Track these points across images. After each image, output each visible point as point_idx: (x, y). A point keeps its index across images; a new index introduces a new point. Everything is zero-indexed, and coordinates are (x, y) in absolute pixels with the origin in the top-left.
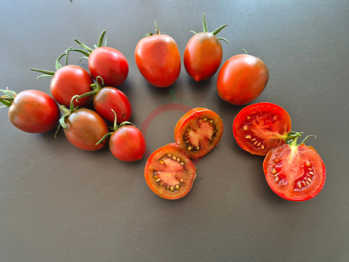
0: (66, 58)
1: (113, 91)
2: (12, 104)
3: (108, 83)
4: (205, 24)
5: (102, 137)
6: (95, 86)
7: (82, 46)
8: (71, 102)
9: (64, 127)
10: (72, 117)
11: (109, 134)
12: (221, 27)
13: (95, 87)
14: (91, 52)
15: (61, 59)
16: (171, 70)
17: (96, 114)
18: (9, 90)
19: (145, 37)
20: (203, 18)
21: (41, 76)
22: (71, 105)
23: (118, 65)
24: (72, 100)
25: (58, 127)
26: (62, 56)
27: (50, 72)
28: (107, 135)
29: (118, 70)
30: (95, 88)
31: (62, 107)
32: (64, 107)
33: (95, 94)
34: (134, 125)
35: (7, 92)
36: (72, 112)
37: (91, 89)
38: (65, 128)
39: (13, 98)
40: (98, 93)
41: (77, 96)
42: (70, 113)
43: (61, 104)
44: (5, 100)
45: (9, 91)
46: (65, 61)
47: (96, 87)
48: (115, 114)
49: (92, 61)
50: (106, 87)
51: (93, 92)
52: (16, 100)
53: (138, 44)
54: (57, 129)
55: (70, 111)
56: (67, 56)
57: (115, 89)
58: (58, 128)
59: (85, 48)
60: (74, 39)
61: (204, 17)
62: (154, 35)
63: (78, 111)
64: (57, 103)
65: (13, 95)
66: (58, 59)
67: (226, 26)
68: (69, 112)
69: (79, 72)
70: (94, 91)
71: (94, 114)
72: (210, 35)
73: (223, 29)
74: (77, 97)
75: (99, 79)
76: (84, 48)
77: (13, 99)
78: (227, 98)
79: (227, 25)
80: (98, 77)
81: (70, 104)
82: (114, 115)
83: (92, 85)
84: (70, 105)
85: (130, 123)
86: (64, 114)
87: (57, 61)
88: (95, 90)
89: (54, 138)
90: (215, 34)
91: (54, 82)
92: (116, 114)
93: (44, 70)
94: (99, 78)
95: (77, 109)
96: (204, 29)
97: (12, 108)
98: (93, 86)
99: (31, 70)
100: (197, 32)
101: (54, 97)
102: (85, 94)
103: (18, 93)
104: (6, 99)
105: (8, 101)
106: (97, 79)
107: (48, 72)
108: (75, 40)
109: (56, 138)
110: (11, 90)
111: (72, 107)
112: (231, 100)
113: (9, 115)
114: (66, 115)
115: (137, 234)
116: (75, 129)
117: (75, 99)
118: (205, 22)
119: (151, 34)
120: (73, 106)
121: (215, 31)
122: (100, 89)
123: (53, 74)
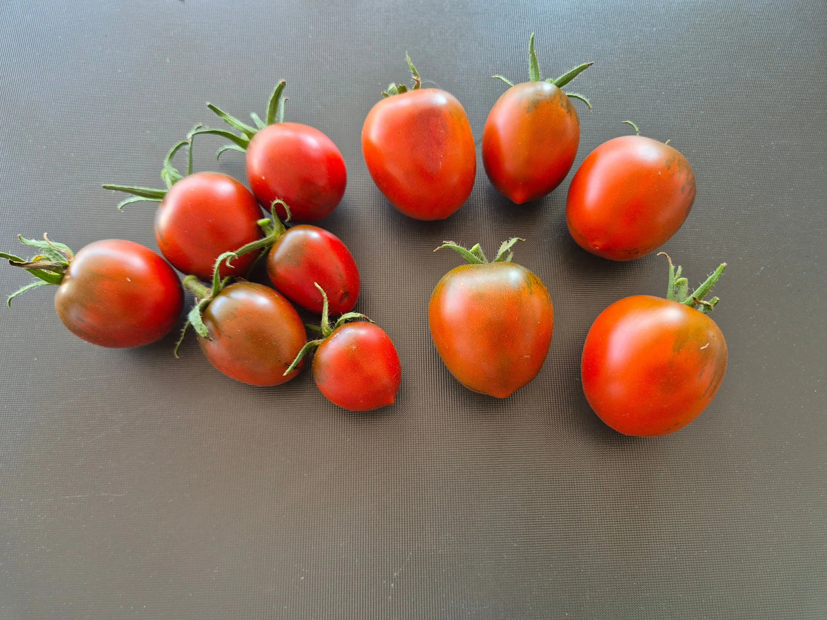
0: (187, 153)
1: (314, 235)
2: (67, 280)
3: (301, 216)
4: (534, 60)
5: (297, 356)
6: (270, 224)
7: (226, 121)
8: (215, 270)
9: (203, 333)
10: (219, 306)
11: (311, 344)
12: (576, 68)
13: (269, 227)
14: (250, 135)
15: (175, 155)
16: (455, 179)
17: (277, 296)
18: (51, 240)
19: (386, 96)
20: (530, 45)
21: (127, 202)
22: (214, 276)
23: (324, 169)
24: (217, 265)
25: (182, 332)
26: (178, 148)
27: (151, 192)
28: (306, 348)
29: (322, 182)
30: (268, 230)
31: (189, 281)
32: (194, 279)
33: (271, 245)
34: (371, 321)
35: (44, 248)
36: (217, 294)
37: (260, 232)
38: (206, 335)
39: (64, 262)
40: (276, 241)
41: (229, 253)
42: (211, 294)
43: (187, 273)
44: (46, 271)
45: (51, 243)
46: (187, 160)
47: (272, 228)
48: (325, 295)
49: (256, 159)
50: (297, 227)
51: (264, 239)
52: (75, 268)
53: (370, 114)
54: (180, 336)
55: (212, 291)
56: (191, 149)
57: (318, 231)
58: (183, 334)
59: (235, 126)
60: (209, 104)
61: (532, 41)
62: (410, 92)
63: (231, 290)
64: (175, 269)
65: (62, 253)
66: (168, 156)
67: (588, 65)
68: (208, 293)
69: (225, 188)
70: (268, 237)
71: (272, 295)
72: (548, 87)
73: (581, 73)
74: (228, 256)
75: (278, 206)
76: (231, 125)
77: (66, 267)
78: (596, 246)
79: (591, 64)
80: (277, 201)
81: (212, 274)
82: (323, 299)
83: (260, 222)
84: (212, 278)
85: (362, 315)
86: (199, 300)
87: (166, 162)
88: (271, 235)
89: (174, 356)
90: (560, 85)
91: (165, 217)
92: (327, 296)
93: (135, 188)
94: (278, 204)
95: (227, 284)
96: (531, 71)
97: (65, 289)
98: (264, 225)
99: (104, 187)
100: (517, 82)
101: (164, 255)
102: (247, 245)
103: (76, 249)
104: (49, 268)
105: (53, 273)
106: (273, 207)
107: (147, 191)
108: (210, 106)
109: (178, 357)
110: (57, 242)
111: (216, 280)
112: (605, 248)
113: (56, 306)
114: (203, 301)
115: (393, 585)
116: (230, 337)
117: (224, 261)
118: (533, 55)
119: (403, 90)
120: (219, 278)
121: (560, 78)
122: (282, 233)
123: (161, 196)
